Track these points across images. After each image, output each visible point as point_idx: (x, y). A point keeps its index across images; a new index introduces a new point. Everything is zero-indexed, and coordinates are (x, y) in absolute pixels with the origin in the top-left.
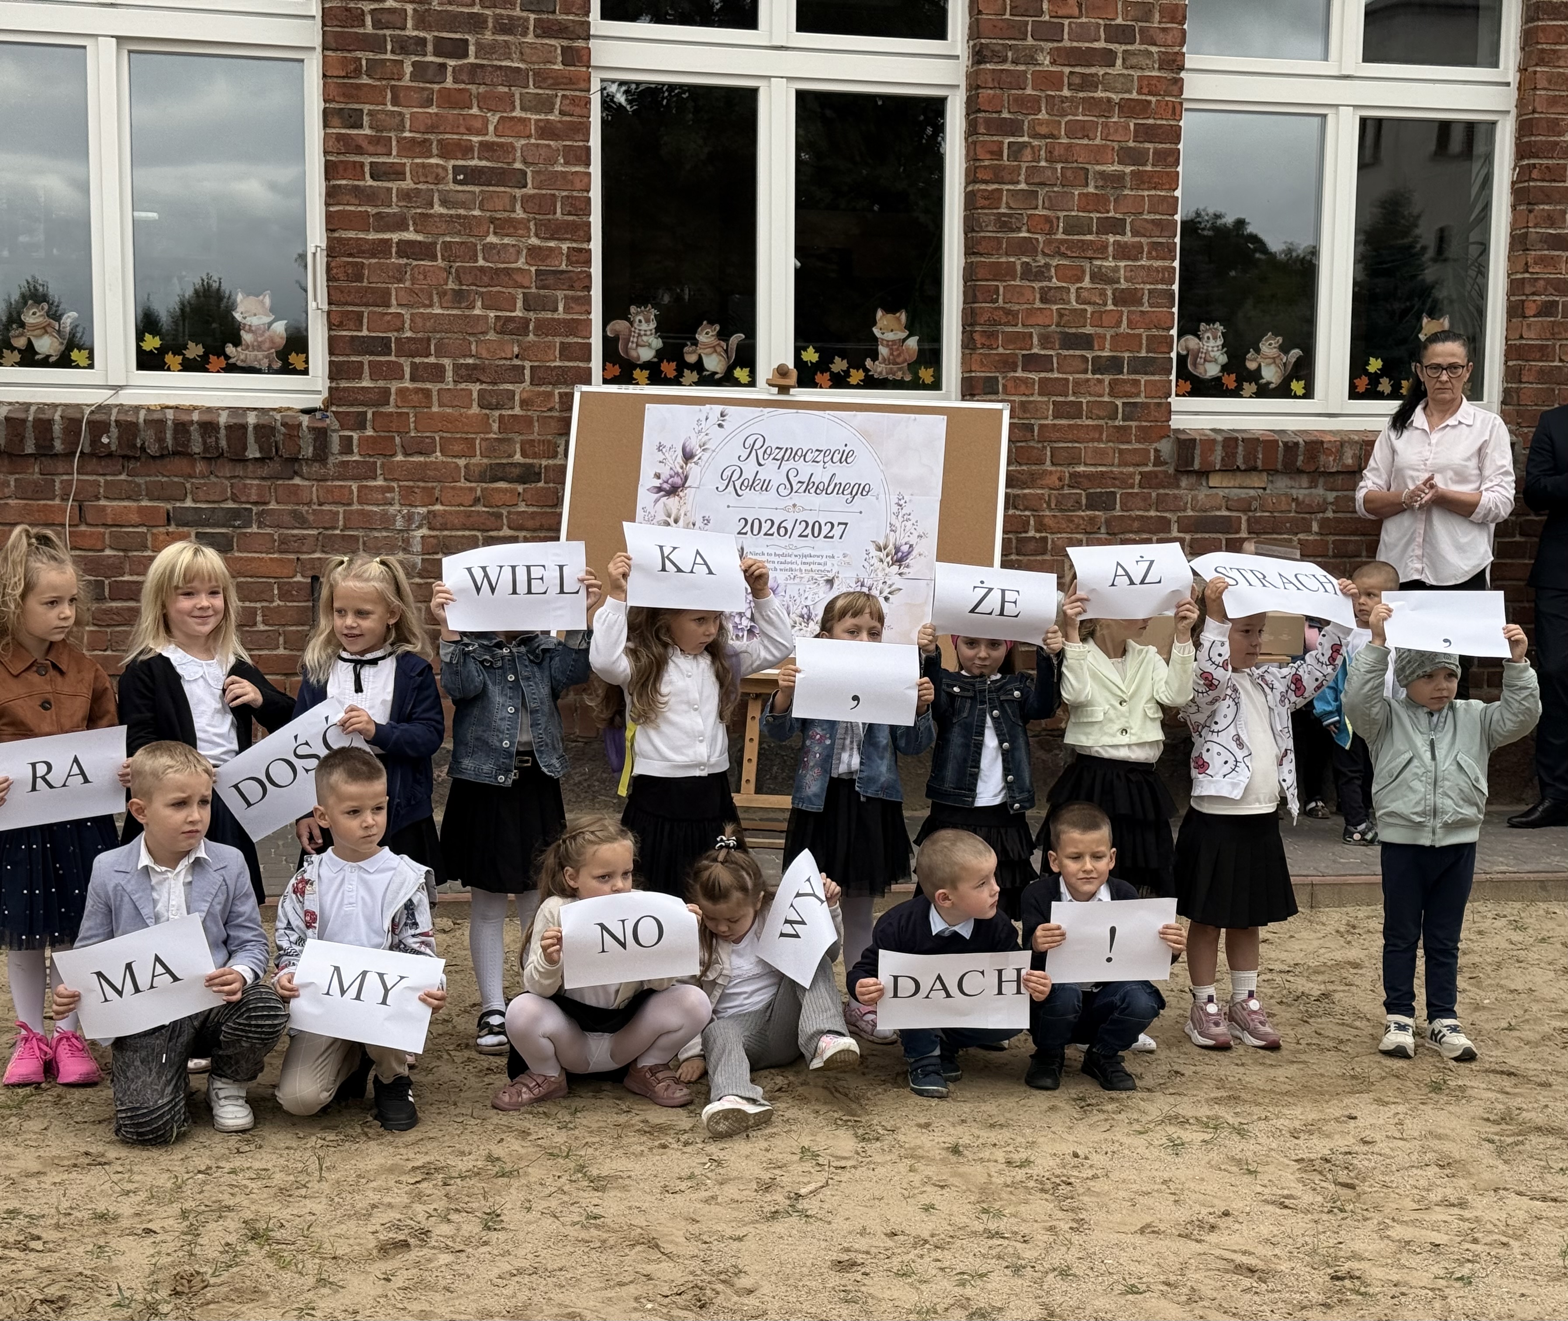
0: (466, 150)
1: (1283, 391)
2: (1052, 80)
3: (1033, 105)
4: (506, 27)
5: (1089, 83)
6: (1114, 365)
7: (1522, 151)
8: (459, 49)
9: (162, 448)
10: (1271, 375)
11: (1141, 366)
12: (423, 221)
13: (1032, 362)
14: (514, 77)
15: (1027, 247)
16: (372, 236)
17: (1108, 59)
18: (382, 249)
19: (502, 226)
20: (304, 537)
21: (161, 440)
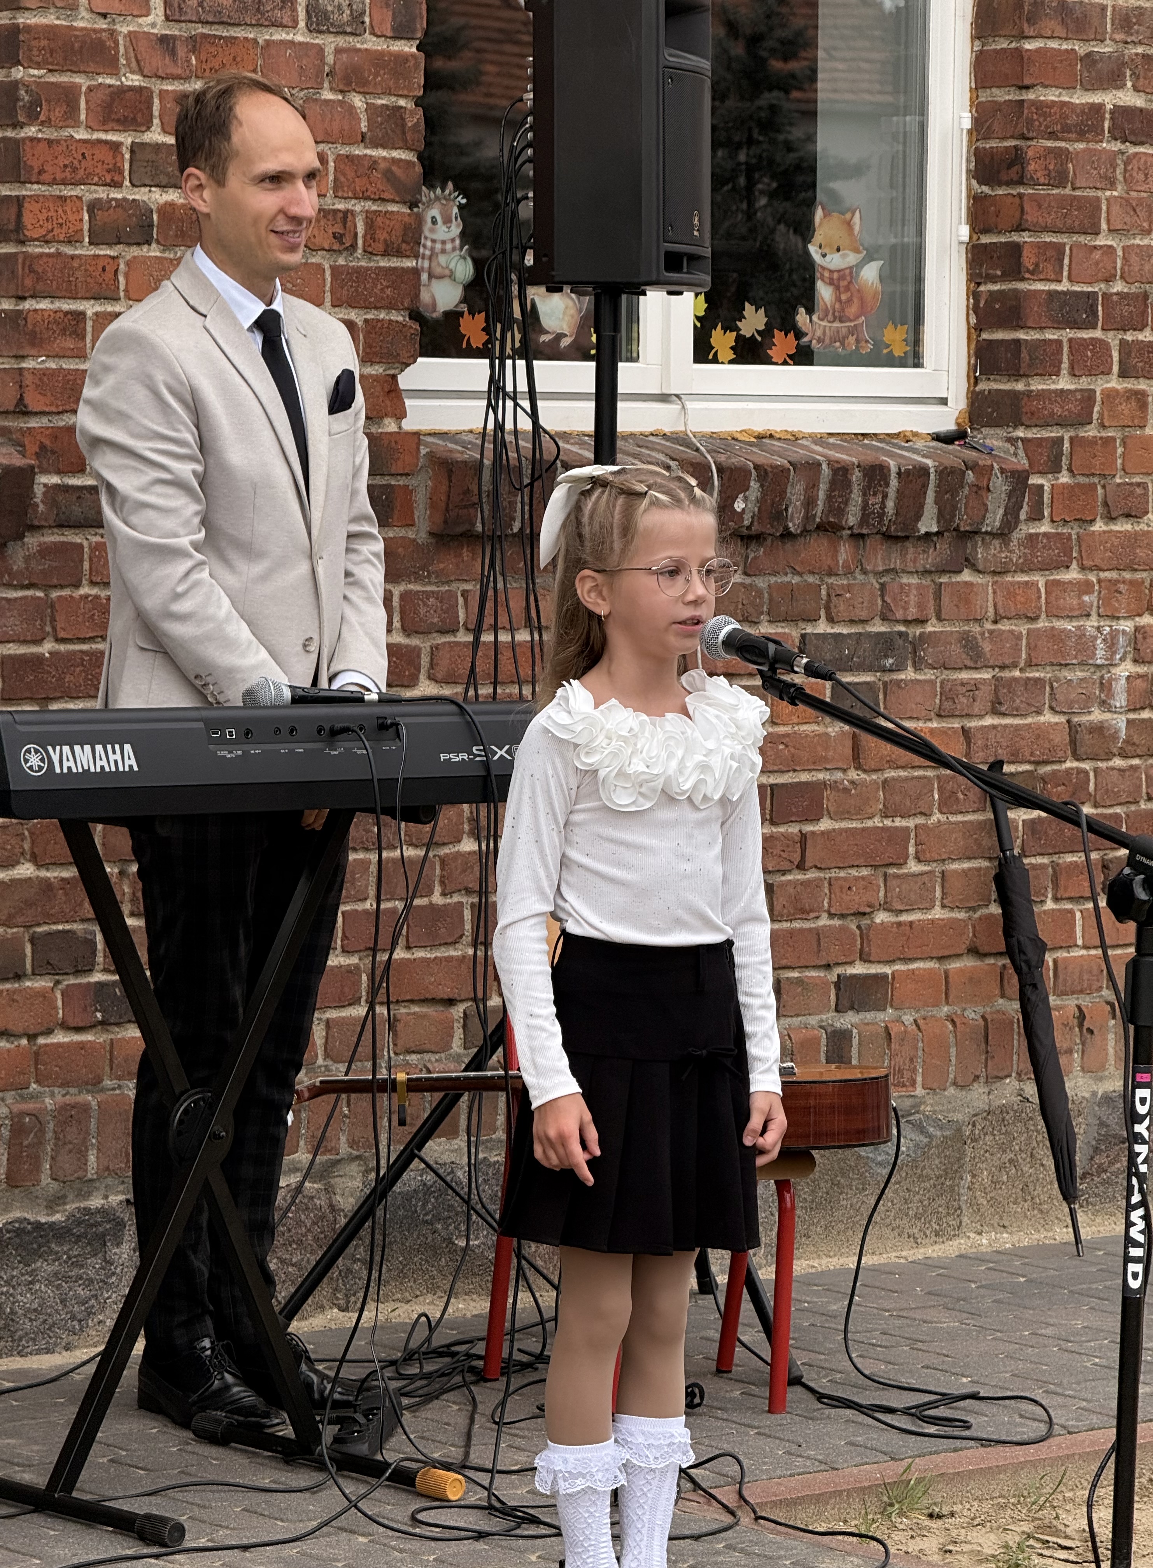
9: (808, 518)
16: (1080, 98)
18: (1091, 122)
20: (976, 685)
21: (809, 502)
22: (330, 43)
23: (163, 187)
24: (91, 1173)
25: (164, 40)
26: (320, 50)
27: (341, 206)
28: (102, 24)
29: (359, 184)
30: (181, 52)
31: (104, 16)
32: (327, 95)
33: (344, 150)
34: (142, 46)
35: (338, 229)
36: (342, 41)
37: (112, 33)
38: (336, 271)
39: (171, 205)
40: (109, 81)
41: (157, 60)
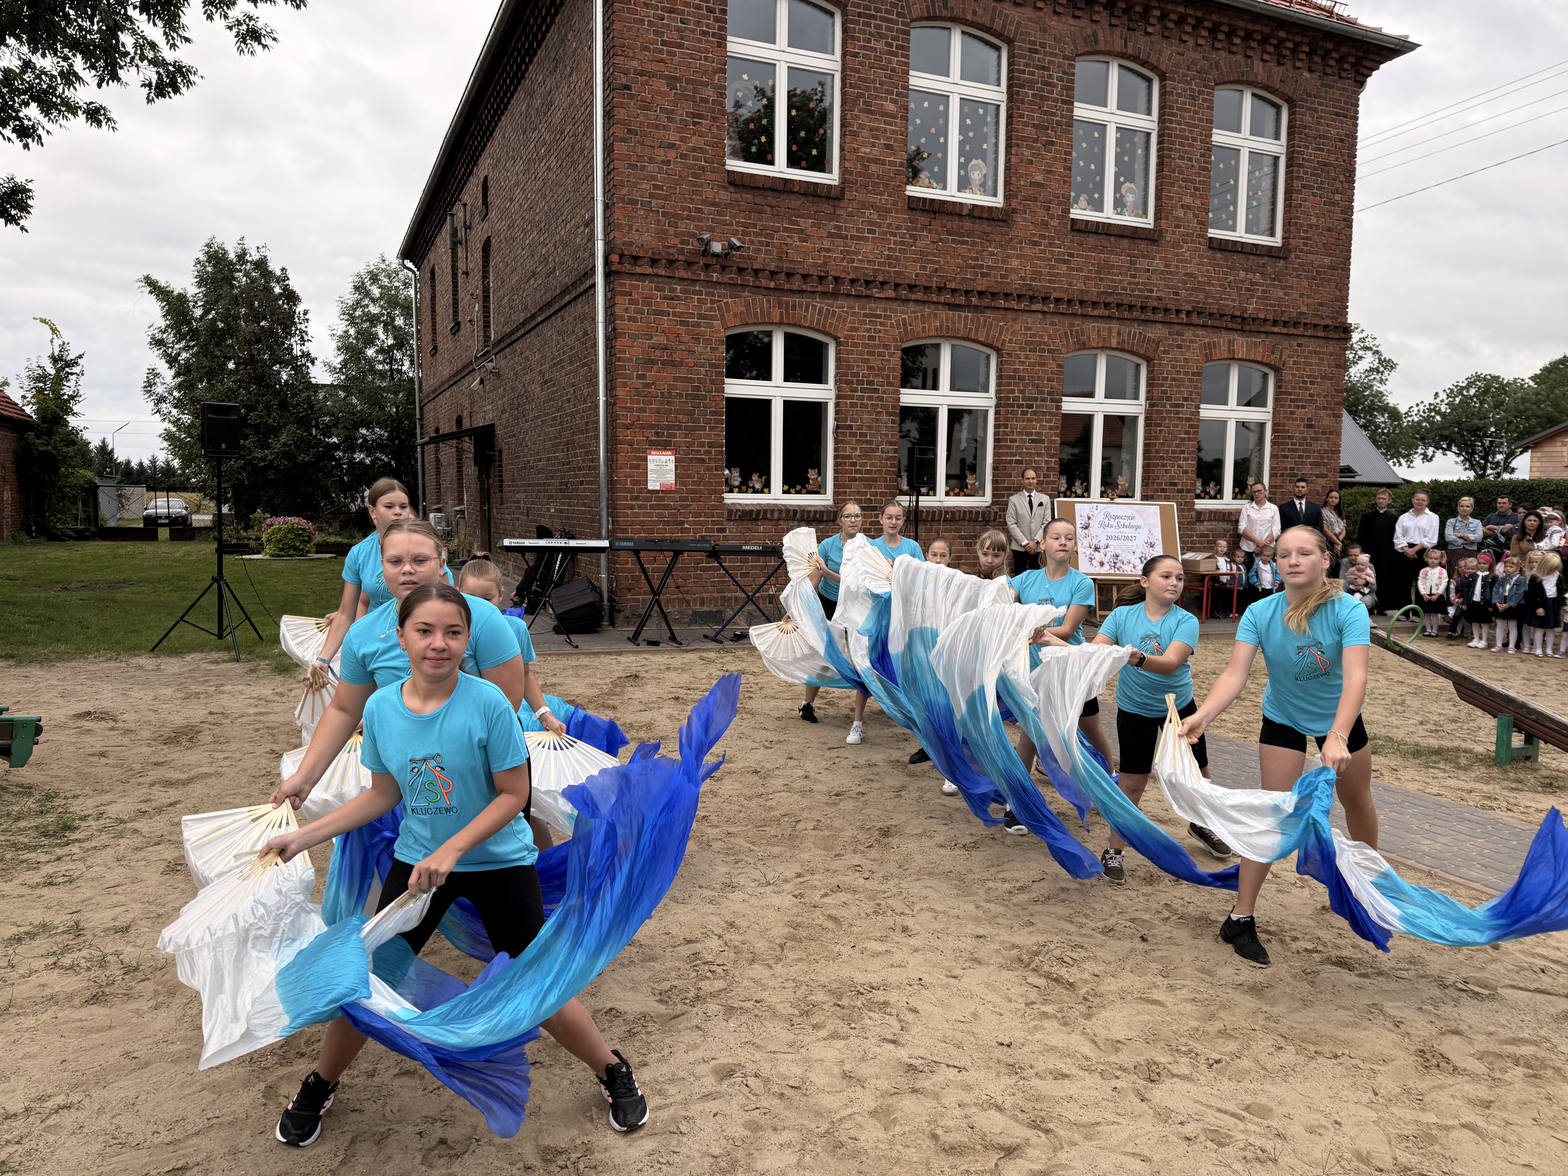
0: (1031, 434)
1: (1215, 498)
2: (1169, 412)
3: (1164, 419)
4: (1043, 400)
5: (1178, 412)
6: (1181, 491)
7: (1274, 431)
8: (1031, 406)
10: (1212, 493)
11: (1188, 491)
12: (1021, 454)
13: (1163, 490)
14: (1044, 414)
15: (1162, 458)
16: (1009, 458)
17: (1182, 406)
18: (1011, 462)
19: (1039, 455)
22: (884, 455)
25: (860, 455)
31: (851, 452)
32: (883, 462)
33: (886, 469)
34: (856, 456)
37: (852, 455)
40: (851, 461)
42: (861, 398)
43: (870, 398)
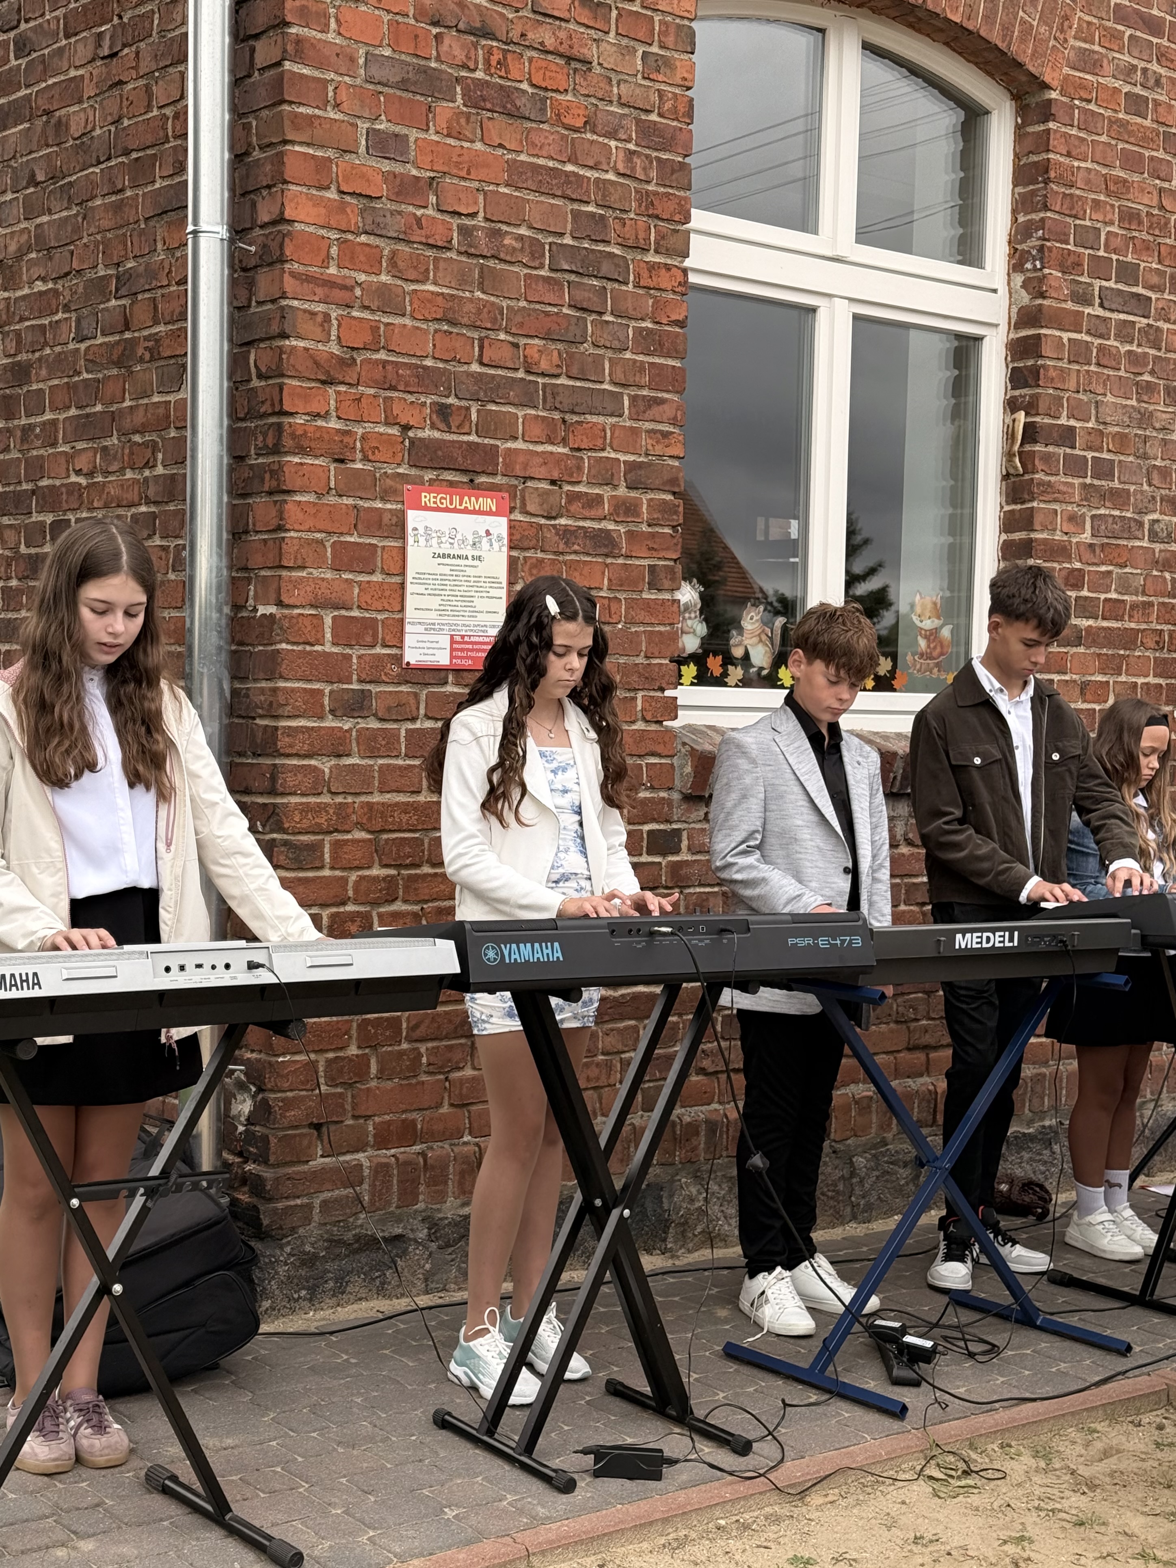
22: (1157, 547)
23: (1087, 618)
24: (1046, 1109)
25: (1091, 545)
26: (1153, 550)
27: (1159, 627)
28: (1065, 538)
29: (1167, 616)
30: (1098, 550)
31: (1066, 534)
32: (1155, 573)
33: (1161, 600)
34: (1082, 548)
35: (1157, 639)
36: (1162, 546)
37: (1070, 542)
38: (1155, 658)
39: (1090, 626)
40: (1068, 566)
41: (1087, 556)
42: (1099, 328)
43: (1125, 332)
